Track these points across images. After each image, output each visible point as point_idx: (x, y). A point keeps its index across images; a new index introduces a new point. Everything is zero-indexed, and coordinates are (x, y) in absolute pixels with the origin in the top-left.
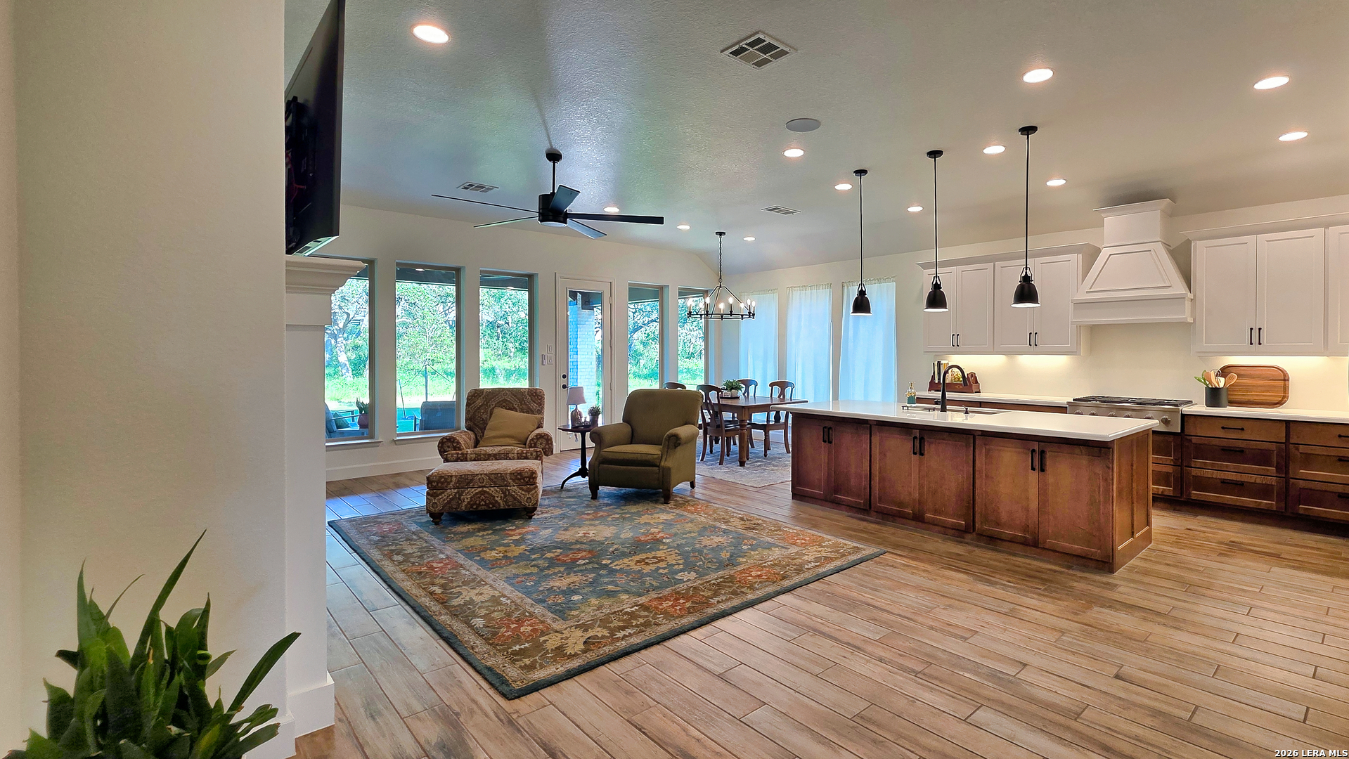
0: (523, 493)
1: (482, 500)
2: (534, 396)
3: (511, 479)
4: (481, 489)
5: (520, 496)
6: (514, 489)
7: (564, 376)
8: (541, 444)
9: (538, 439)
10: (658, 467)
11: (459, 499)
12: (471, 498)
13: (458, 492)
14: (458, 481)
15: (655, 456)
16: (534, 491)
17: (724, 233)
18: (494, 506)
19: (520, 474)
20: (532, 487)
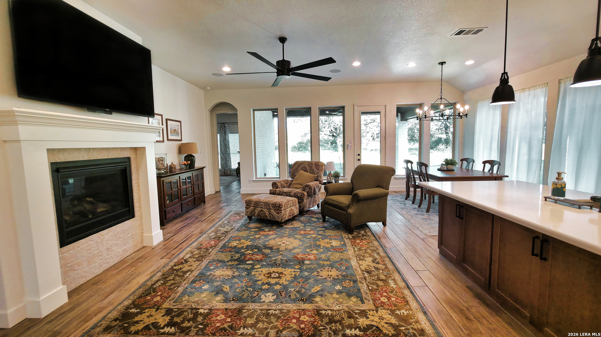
0: (276, 214)
1: (262, 214)
2: (317, 165)
3: (272, 206)
4: (261, 209)
5: (275, 215)
6: (273, 211)
7: (359, 155)
8: (307, 190)
9: (306, 187)
10: (346, 211)
11: (254, 211)
12: (258, 212)
13: (254, 208)
14: (254, 204)
15: (345, 205)
16: (280, 214)
17: (445, 62)
18: (266, 218)
19: (275, 205)
20: (280, 212)
